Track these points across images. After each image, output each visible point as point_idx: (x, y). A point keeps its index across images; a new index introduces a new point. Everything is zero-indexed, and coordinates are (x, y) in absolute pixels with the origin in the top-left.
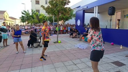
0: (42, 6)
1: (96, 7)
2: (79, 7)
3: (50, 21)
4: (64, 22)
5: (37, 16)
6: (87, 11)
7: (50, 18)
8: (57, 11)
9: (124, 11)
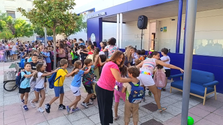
0: (19, 9)
1: (119, 14)
2: (93, 10)
3: (38, 34)
4: (67, 36)
5: (10, 23)
6: (106, 20)
7: (39, 29)
8: (51, 21)
9: (160, 21)
